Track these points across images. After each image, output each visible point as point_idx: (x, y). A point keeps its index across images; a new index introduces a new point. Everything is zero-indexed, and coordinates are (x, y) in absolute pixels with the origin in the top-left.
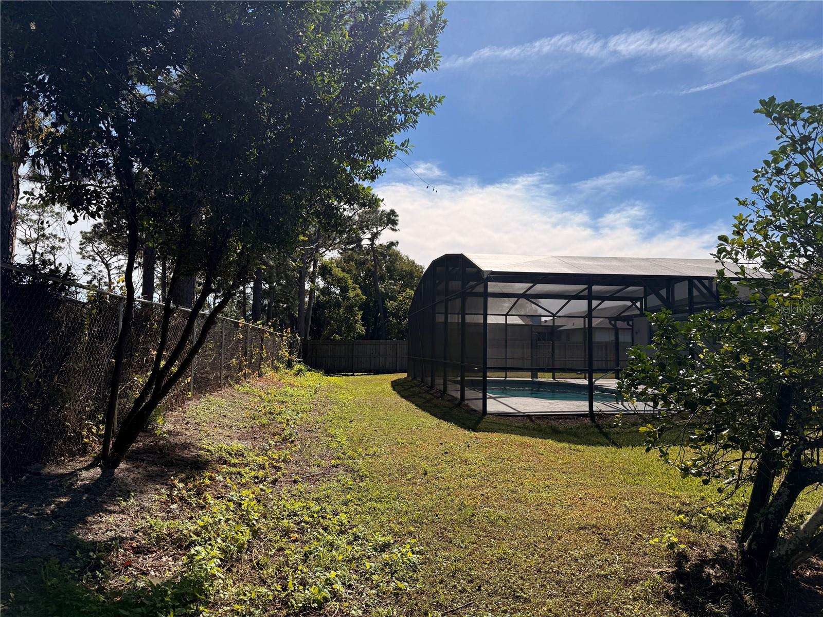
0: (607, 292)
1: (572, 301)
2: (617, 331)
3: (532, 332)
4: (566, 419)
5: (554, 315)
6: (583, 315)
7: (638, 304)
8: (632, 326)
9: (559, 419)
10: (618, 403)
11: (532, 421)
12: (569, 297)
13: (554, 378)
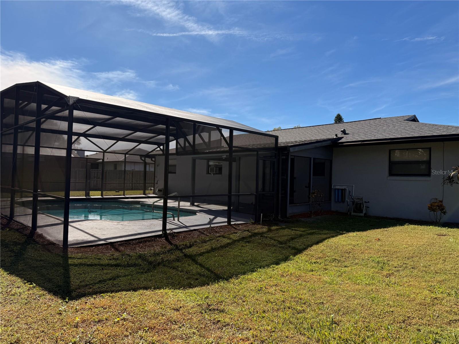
0: (144, 138)
1: (120, 142)
2: (145, 164)
3: (87, 163)
4: (146, 241)
5: (104, 152)
6: (125, 153)
7: (162, 147)
8: (155, 161)
9: (141, 242)
10: (174, 220)
11: (117, 250)
12: (117, 139)
13: (102, 195)
